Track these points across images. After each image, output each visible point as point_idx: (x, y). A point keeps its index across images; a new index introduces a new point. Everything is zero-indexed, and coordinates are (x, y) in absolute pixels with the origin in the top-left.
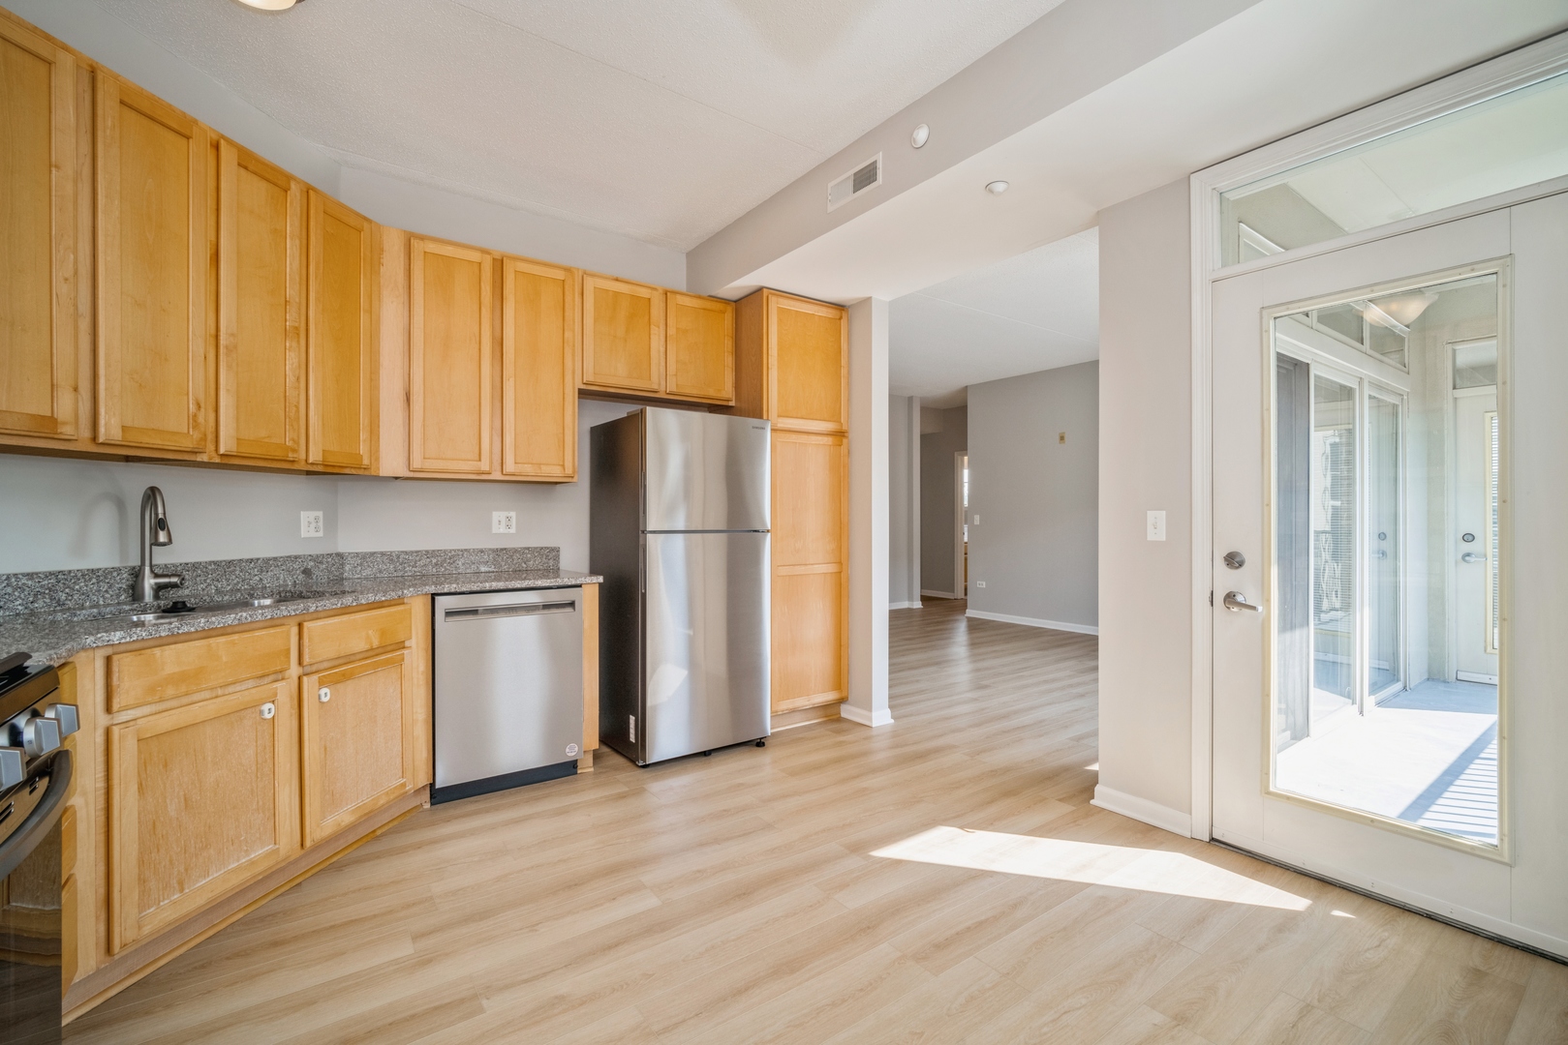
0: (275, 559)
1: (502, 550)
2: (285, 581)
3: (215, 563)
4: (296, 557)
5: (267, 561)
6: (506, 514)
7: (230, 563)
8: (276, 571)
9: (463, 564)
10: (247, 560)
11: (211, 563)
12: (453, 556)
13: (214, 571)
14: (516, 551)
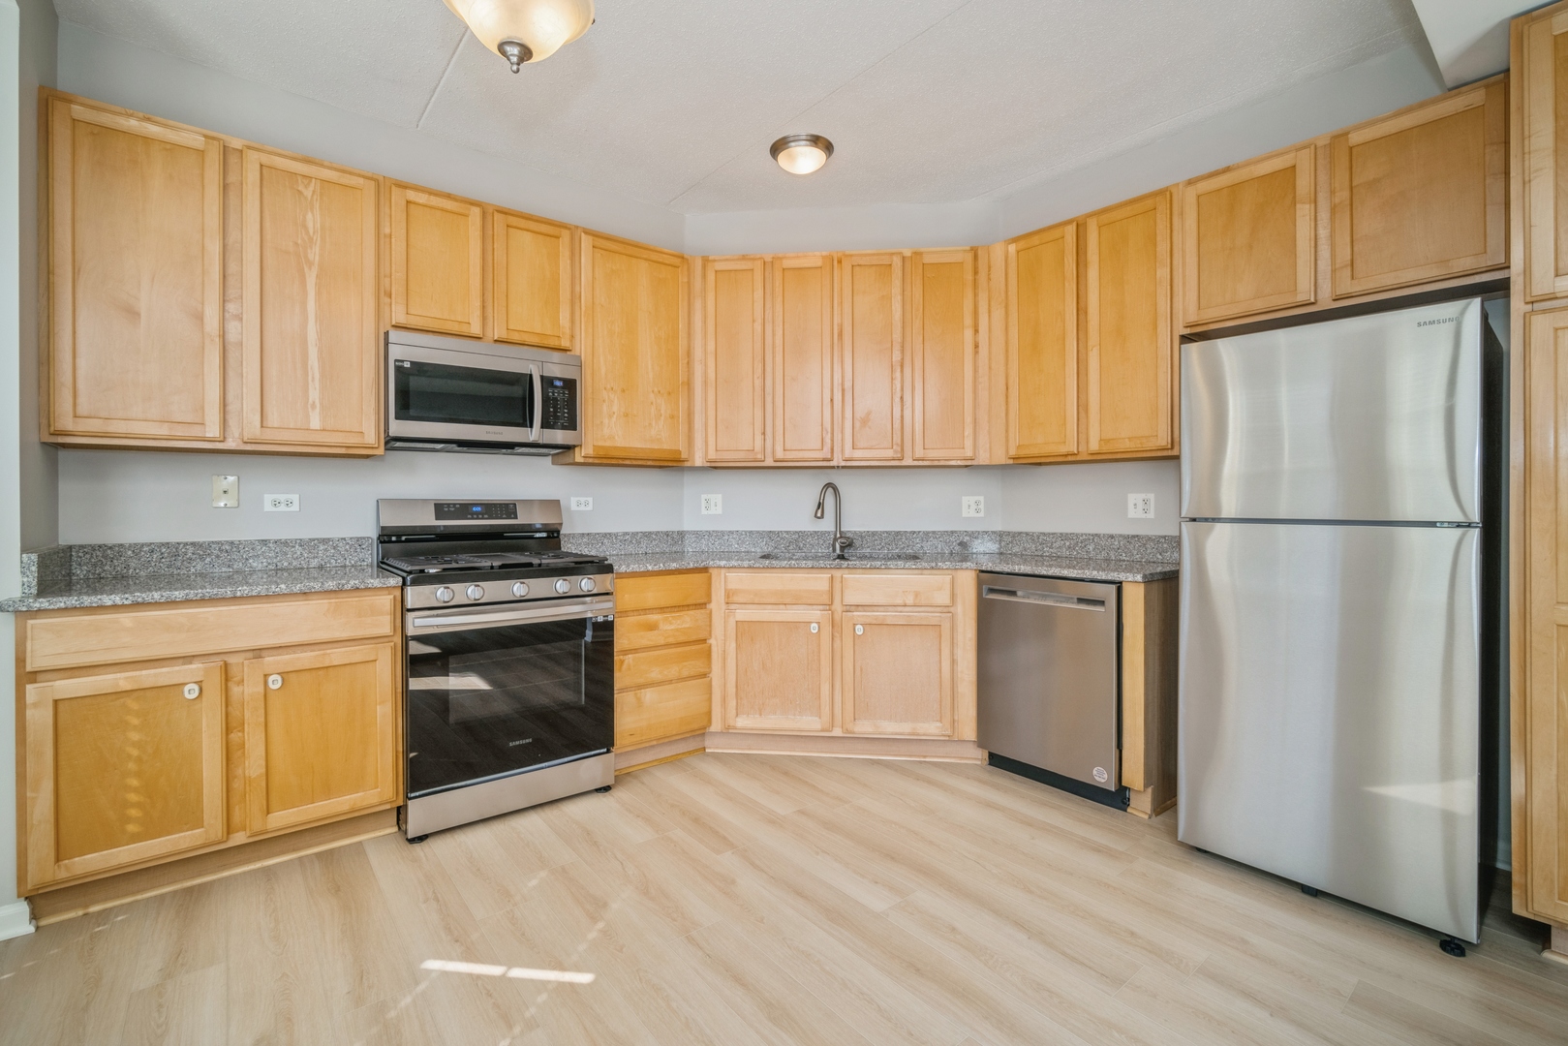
0: (934, 532)
1: (1134, 537)
2: (942, 549)
3: (887, 532)
4: (952, 532)
5: (927, 533)
6: (1143, 496)
7: (898, 533)
8: (935, 542)
9: (1094, 549)
10: (911, 532)
11: (884, 532)
12: (1085, 540)
13: (887, 538)
14: (1149, 538)
